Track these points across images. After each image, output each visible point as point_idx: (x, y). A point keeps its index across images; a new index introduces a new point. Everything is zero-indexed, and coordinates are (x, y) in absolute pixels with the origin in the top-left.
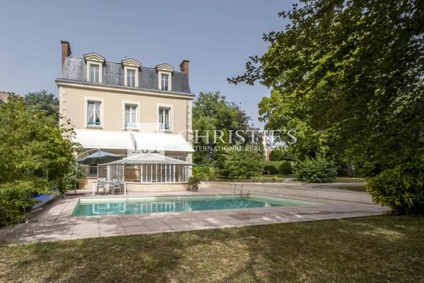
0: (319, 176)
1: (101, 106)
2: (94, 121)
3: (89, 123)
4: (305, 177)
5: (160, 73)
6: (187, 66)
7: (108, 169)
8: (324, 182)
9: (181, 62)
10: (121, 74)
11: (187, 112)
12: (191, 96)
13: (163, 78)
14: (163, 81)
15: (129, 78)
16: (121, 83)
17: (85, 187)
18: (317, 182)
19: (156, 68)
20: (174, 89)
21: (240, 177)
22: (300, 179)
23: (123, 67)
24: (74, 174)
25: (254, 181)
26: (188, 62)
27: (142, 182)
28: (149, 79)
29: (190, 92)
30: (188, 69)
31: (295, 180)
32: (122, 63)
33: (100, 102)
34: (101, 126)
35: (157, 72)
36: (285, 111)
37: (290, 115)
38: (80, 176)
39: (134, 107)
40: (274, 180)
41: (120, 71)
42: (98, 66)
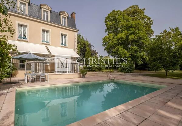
0: (129, 70)
1: (27, 28)
2: (23, 36)
3: (19, 38)
4: (123, 70)
5: (61, 16)
6: (75, 15)
7: (33, 65)
8: (131, 72)
9: (72, 13)
10: (40, 12)
11: (75, 38)
12: (77, 30)
13: (63, 19)
14: (63, 20)
15: (44, 15)
16: (39, 17)
17: (16, 76)
18: (128, 72)
19: (60, 13)
20: (68, 25)
21: (96, 70)
22: (121, 71)
23: (41, 8)
24: (9, 68)
25: (103, 72)
26: (75, 13)
27: (56, 73)
28: (55, 18)
29: (76, 28)
30: (75, 17)
31: (119, 71)
32: (40, 6)
33: (26, 26)
34: (27, 40)
35: (60, 15)
36: (114, 42)
37: (116, 44)
38: (13, 69)
39: (48, 32)
40: (111, 72)
41: (39, 10)
42: (25, 4)
